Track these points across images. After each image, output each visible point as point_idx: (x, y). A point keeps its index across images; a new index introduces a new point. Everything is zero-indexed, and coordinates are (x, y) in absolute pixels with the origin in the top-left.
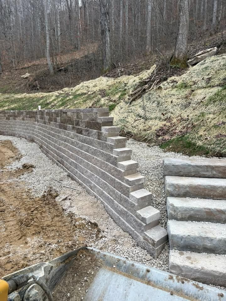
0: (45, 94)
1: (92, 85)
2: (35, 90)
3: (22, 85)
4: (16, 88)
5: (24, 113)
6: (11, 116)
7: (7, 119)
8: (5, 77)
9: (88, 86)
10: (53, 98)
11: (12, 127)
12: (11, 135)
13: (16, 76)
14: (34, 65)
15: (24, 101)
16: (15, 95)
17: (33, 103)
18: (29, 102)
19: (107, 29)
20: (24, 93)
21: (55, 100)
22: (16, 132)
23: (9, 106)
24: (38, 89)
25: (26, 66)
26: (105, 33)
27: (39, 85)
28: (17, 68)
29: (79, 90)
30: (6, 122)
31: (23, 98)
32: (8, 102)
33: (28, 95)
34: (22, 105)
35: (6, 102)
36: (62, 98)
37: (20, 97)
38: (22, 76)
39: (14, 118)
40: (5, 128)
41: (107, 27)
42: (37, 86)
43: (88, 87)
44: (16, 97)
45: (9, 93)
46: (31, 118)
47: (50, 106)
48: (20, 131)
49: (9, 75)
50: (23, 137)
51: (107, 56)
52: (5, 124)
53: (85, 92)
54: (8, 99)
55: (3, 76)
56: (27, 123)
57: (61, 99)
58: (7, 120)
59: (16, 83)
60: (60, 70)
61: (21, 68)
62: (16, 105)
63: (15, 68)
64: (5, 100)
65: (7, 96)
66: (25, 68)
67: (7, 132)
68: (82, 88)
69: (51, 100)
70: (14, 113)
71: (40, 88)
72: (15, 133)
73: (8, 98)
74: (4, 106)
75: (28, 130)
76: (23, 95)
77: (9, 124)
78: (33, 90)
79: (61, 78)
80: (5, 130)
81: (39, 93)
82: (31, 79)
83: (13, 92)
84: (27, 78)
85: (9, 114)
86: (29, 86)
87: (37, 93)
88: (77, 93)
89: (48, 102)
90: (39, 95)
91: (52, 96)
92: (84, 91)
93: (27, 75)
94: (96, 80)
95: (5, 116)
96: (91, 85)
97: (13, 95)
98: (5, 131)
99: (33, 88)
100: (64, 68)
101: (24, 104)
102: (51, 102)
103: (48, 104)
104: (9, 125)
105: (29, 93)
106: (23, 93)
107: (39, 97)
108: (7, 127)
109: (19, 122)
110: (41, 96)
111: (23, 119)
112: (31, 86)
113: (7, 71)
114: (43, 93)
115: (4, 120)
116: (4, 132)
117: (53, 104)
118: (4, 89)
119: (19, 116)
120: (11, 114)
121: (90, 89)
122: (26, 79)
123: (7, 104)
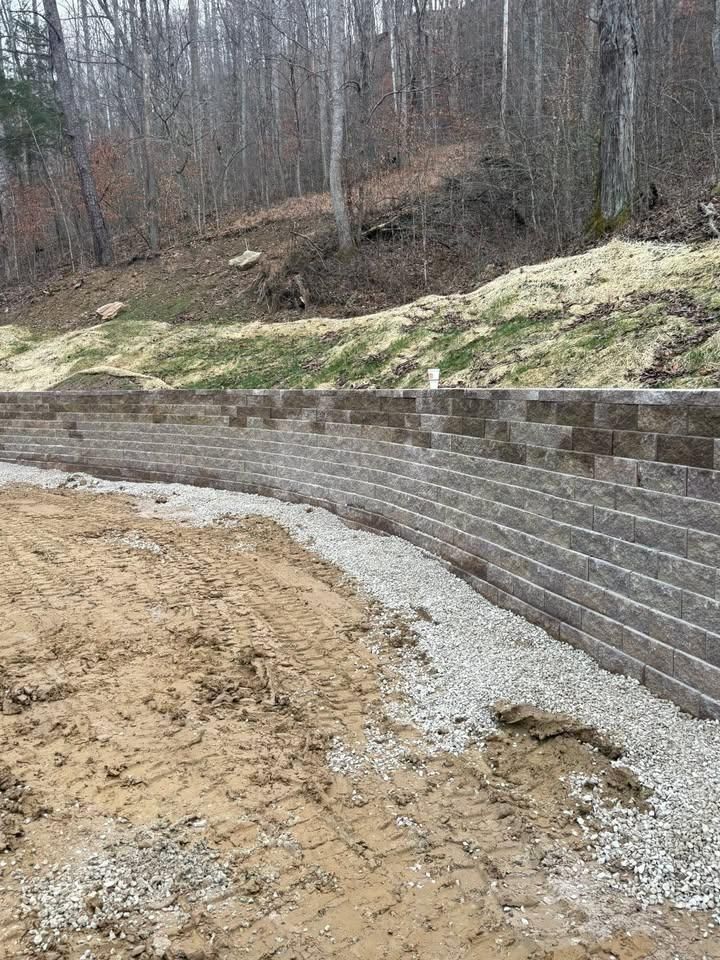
0: (337, 324)
1: (574, 277)
2: (293, 307)
3: (239, 293)
4: (219, 303)
5: (323, 399)
6: (252, 412)
7: (233, 421)
8: (172, 268)
9: (557, 282)
10: (393, 336)
11: (255, 457)
12: (252, 490)
13: (208, 261)
14: (269, 222)
15: (258, 351)
16: (219, 329)
17: (298, 358)
18: (282, 354)
19: (630, 43)
20: (253, 319)
21: (401, 344)
22: (278, 479)
23: (203, 369)
24: (302, 306)
25: (239, 225)
26: (618, 63)
27: (304, 291)
28: (209, 234)
29: (508, 301)
30: (227, 435)
31: (252, 340)
32: (198, 355)
33: (266, 327)
34: (253, 364)
35: (191, 354)
36: (434, 335)
37: (238, 336)
38: (231, 262)
39: (265, 422)
40: (223, 459)
41: (627, 37)
42: (297, 295)
43: (554, 287)
44: (225, 335)
45: (194, 321)
46: (365, 422)
47: (387, 370)
48: (299, 477)
49: (185, 260)
50: (317, 504)
51: (621, 158)
52: (224, 443)
53: (547, 306)
54: (197, 345)
55: (166, 263)
56: (339, 446)
57: (430, 340)
58: (233, 429)
59: (214, 286)
60: (372, 235)
61: (223, 233)
62: (231, 366)
63: (201, 236)
64: (185, 346)
65: (190, 332)
66: (237, 234)
67: (233, 476)
68: (522, 293)
69: (385, 345)
70: (268, 399)
71: (312, 300)
72: (273, 481)
73: (195, 340)
74: (188, 372)
75: (348, 475)
76: (250, 329)
77: (243, 445)
78: (281, 308)
79: (381, 260)
80: (226, 466)
81: (313, 320)
82: (276, 268)
83: (212, 320)
84: (248, 267)
85: (241, 404)
86: (269, 293)
87: (305, 321)
88: (509, 313)
89: (373, 352)
90: (315, 326)
91: (385, 329)
92: (537, 305)
93: (250, 256)
94: (587, 256)
95: (224, 411)
96: (569, 279)
97: (210, 328)
98: (225, 474)
99: (283, 302)
100: (385, 227)
101: (263, 362)
102: (387, 355)
103: (376, 362)
104: (243, 447)
105: (269, 321)
106: (249, 322)
107: (317, 334)
108: (234, 457)
109: (293, 436)
110: (323, 331)
111: (317, 427)
112: (274, 295)
113: (178, 248)
114: (327, 319)
115: (222, 426)
116: (216, 476)
117: (397, 361)
118: (177, 310)
119: (292, 412)
120: (252, 403)
121: (570, 295)
122: (246, 272)
123: (197, 363)
